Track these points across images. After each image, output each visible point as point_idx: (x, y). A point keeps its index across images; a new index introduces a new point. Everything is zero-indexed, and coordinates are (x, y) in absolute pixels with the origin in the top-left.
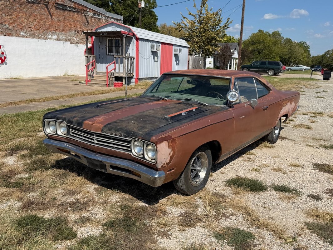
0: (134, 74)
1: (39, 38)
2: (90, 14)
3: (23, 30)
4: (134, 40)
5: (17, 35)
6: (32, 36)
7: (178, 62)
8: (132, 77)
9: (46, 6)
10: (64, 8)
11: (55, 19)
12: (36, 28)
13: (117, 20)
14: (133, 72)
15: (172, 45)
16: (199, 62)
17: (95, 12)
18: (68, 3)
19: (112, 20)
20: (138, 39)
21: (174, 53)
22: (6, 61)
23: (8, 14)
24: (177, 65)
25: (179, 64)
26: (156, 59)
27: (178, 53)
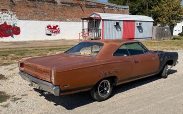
1: (77, 21)
2: (107, 8)
3: (68, 18)
4: (101, 21)
5: (66, 21)
6: (73, 21)
9: (81, 7)
10: (91, 6)
11: (86, 12)
12: (75, 17)
13: (125, 9)
15: (134, 21)
16: (164, 30)
17: (109, 7)
18: (93, 4)
19: (121, 9)
20: (103, 20)
21: (136, 25)
22: (60, 32)
23: (61, 12)
24: (140, 32)
25: (142, 32)
26: (119, 29)
27: (138, 25)
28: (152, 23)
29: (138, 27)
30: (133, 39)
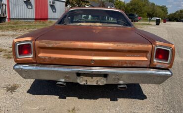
0: (7, 15)
7: (54, 10)
8: (6, 18)
14: (6, 14)
21: (49, 4)
24: (54, 12)
25: (55, 12)
26: (30, 7)
27: (52, 4)
28: (64, 4)
29: (51, 5)
30: (47, 19)
